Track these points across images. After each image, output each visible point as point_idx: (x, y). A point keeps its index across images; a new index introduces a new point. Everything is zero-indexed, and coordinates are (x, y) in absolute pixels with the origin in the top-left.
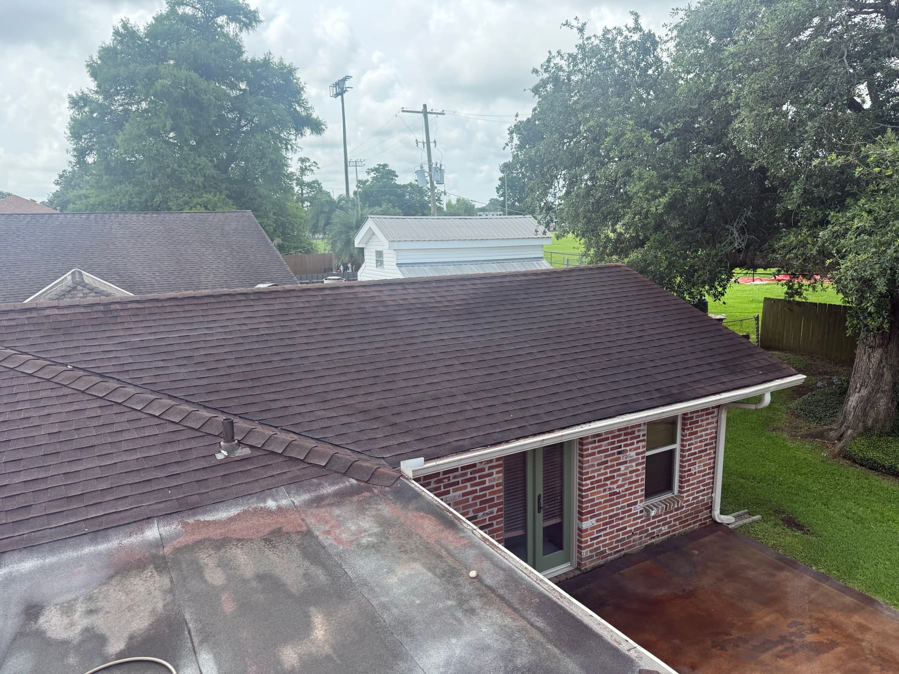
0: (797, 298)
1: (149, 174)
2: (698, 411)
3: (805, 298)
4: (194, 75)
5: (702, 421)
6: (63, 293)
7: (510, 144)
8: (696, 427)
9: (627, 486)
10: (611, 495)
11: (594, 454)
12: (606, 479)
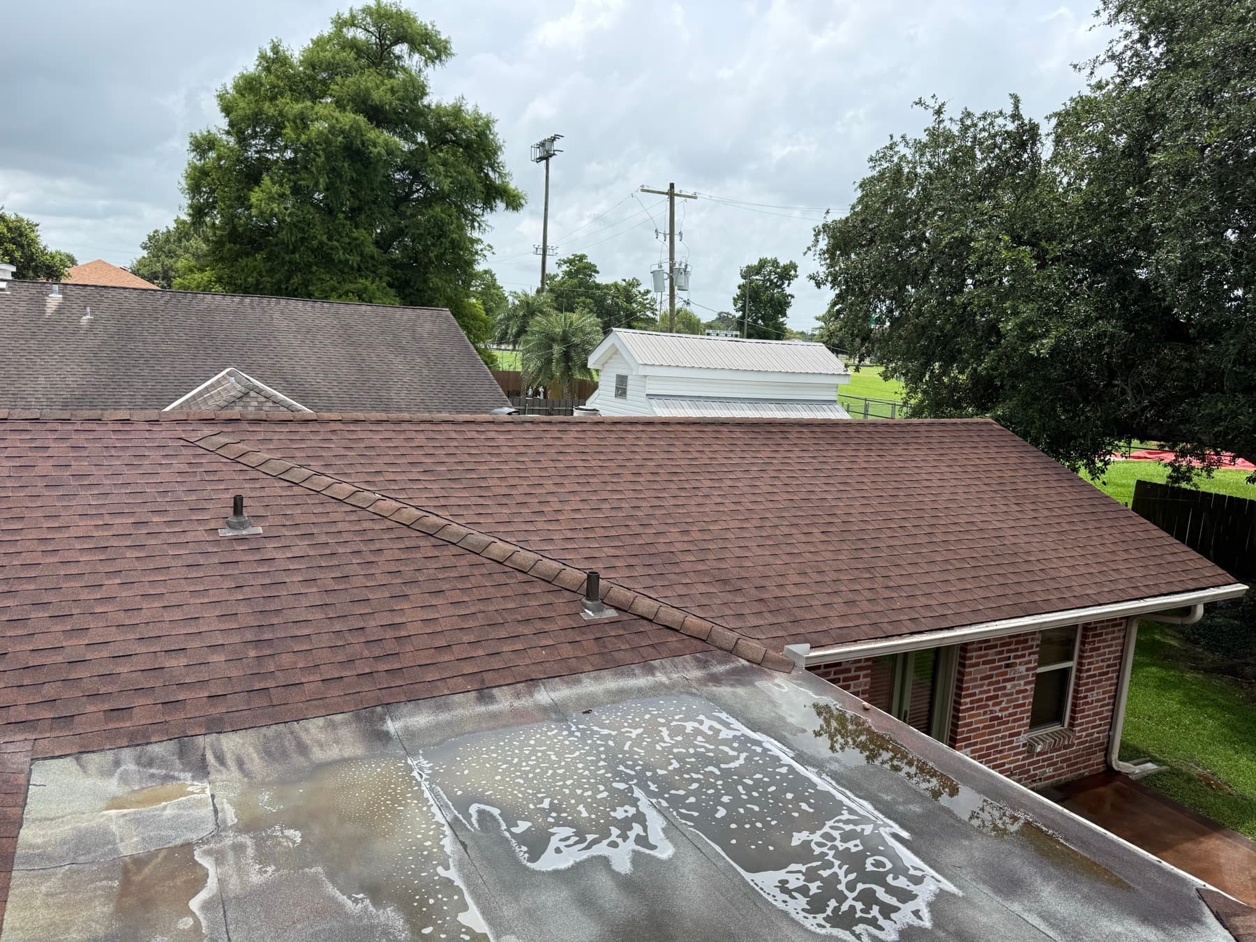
0: (1184, 485)
1: (288, 246)
2: (1103, 621)
3: (1195, 485)
4: (361, 119)
5: (1106, 634)
6: (233, 399)
7: (813, 249)
8: (1100, 641)
9: (1011, 711)
10: (992, 719)
11: (977, 664)
12: (988, 699)
